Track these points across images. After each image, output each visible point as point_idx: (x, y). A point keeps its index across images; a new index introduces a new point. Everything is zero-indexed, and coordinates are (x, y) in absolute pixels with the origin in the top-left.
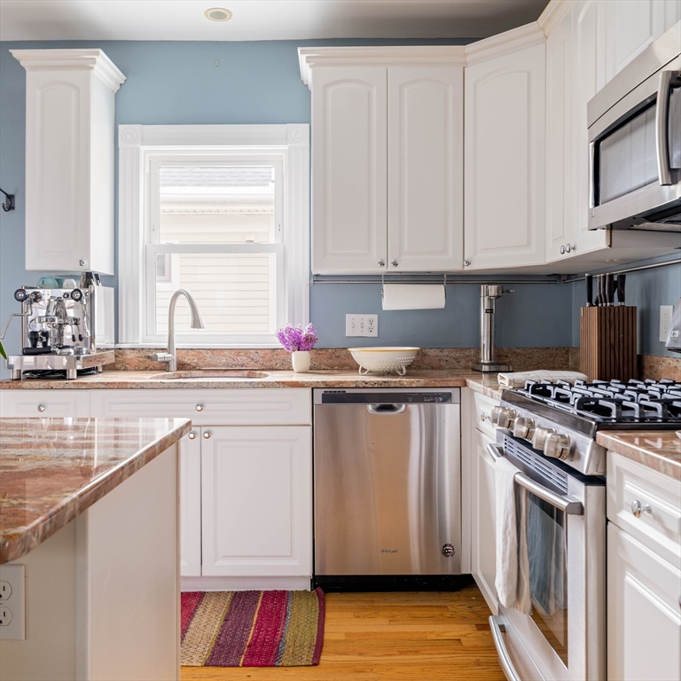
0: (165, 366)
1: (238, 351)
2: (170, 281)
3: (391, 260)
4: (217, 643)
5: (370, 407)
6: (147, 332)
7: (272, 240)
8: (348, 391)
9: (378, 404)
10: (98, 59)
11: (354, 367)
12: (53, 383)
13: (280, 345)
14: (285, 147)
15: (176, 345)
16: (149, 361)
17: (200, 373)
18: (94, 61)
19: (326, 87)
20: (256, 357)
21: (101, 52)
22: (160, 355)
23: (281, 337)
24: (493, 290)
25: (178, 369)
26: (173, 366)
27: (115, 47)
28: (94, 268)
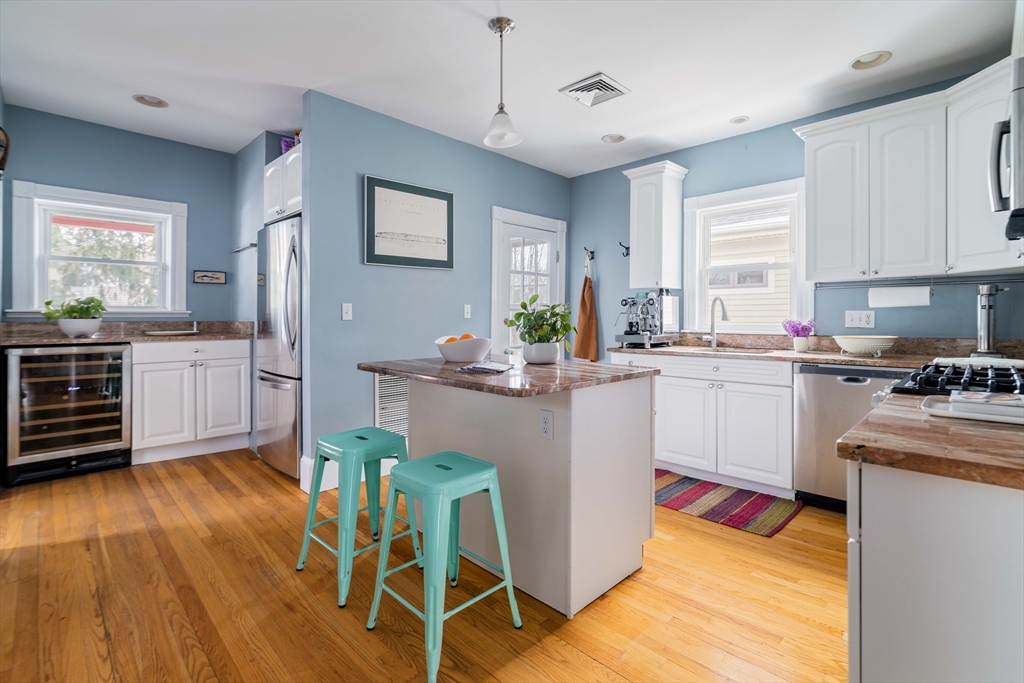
0: (709, 344)
1: (759, 336)
2: (767, 286)
3: (872, 269)
4: (712, 510)
5: (839, 378)
6: (696, 324)
7: (788, 260)
8: (820, 365)
9: (846, 377)
10: (667, 166)
11: (837, 350)
12: (636, 350)
13: (785, 333)
14: (796, 195)
15: (716, 331)
16: (699, 341)
17: (732, 349)
18: (664, 167)
19: (816, 150)
20: (772, 340)
21: (668, 161)
22: (704, 337)
23: (785, 327)
24: (984, 289)
25: (718, 346)
26: (714, 344)
27: (676, 155)
28: (664, 286)
